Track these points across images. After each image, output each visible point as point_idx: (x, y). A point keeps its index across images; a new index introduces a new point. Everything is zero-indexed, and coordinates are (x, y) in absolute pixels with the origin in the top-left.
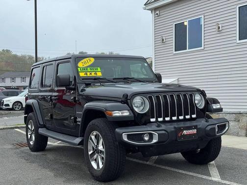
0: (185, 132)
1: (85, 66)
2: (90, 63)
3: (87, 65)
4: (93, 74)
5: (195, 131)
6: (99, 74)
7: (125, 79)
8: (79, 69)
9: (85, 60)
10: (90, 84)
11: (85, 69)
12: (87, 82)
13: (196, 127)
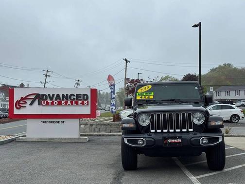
0: (170, 141)
1: (143, 91)
2: (147, 89)
3: (145, 90)
4: (147, 98)
5: (179, 141)
6: (151, 97)
7: (171, 100)
8: (137, 94)
9: (144, 87)
10: (142, 105)
11: (142, 94)
12: (140, 103)
13: (179, 138)
